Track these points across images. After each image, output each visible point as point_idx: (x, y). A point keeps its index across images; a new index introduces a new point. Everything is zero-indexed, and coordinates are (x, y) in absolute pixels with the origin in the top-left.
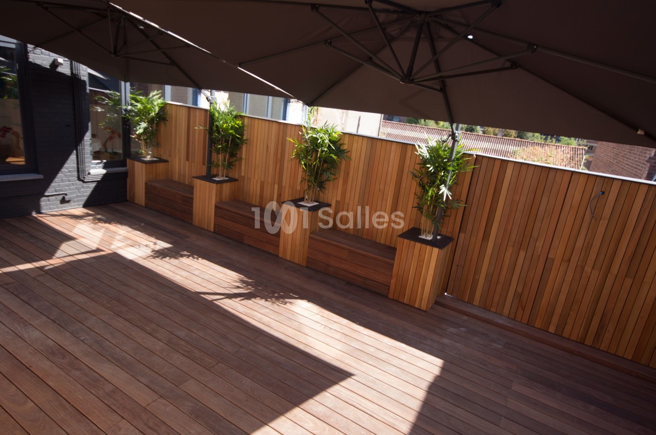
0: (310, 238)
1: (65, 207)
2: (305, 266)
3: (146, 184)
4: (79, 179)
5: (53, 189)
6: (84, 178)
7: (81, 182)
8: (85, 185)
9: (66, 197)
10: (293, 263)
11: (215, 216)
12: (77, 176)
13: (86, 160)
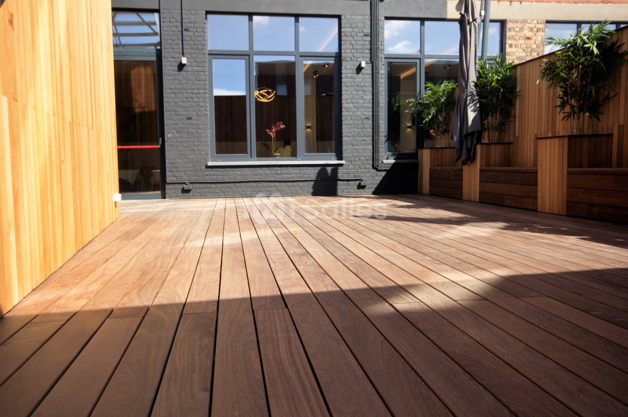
0: (569, 173)
1: (361, 192)
2: (565, 215)
3: (430, 169)
4: (374, 167)
5: (353, 175)
6: (378, 166)
7: (375, 170)
8: (379, 173)
9: (362, 182)
10: (553, 214)
11: (480, 182)
12: (372, 164)
13: (380, 150)
